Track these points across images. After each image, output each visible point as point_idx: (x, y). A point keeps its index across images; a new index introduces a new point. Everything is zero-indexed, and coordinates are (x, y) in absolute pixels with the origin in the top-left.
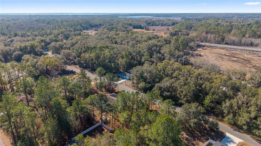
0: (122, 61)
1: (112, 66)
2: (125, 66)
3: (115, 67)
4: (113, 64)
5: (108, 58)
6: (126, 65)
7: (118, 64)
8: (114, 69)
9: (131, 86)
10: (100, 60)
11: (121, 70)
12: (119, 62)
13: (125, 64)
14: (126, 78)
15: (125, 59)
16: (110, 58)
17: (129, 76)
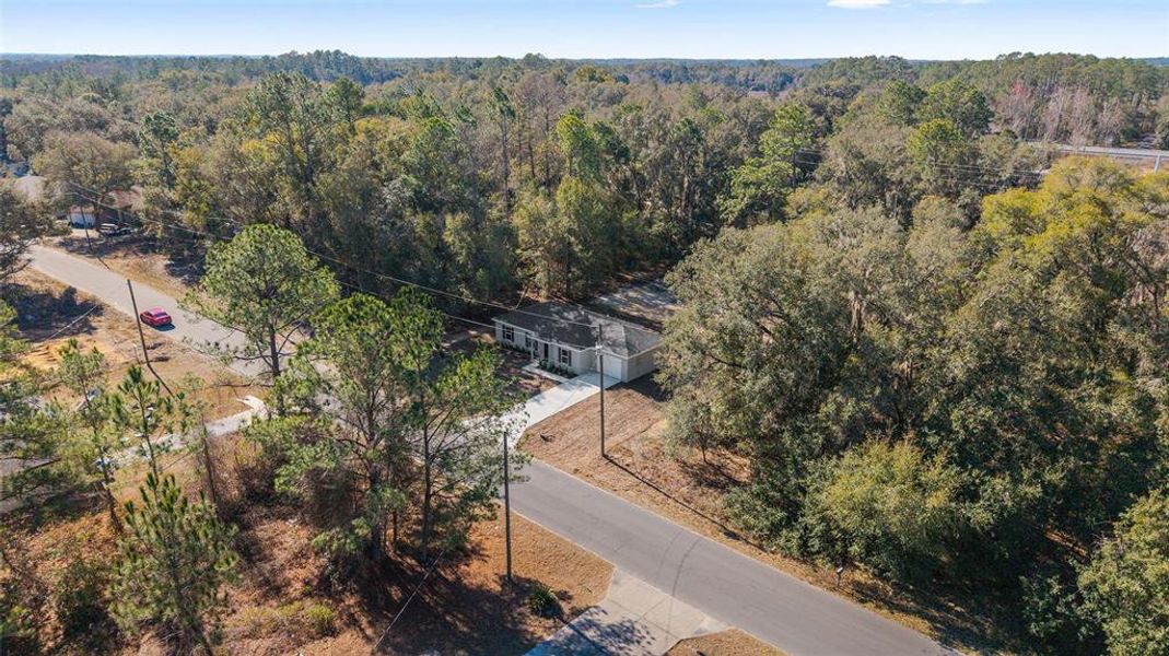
0: (540, 204)
1: (448, 238)
2: (577, 248)
3: (479, 257)
4: (460, 216)
5: (409, 169)
6: (587, 246)
7: (508, 234)
8: (468, 280)
9: (670, 468)
10: (324, 181)
11: (537, 288)
12: (518, 220)
13: (570, 231)
14: (593, 371)
15: (569, 189)
16: (424, 170)
17: (629, 346)
